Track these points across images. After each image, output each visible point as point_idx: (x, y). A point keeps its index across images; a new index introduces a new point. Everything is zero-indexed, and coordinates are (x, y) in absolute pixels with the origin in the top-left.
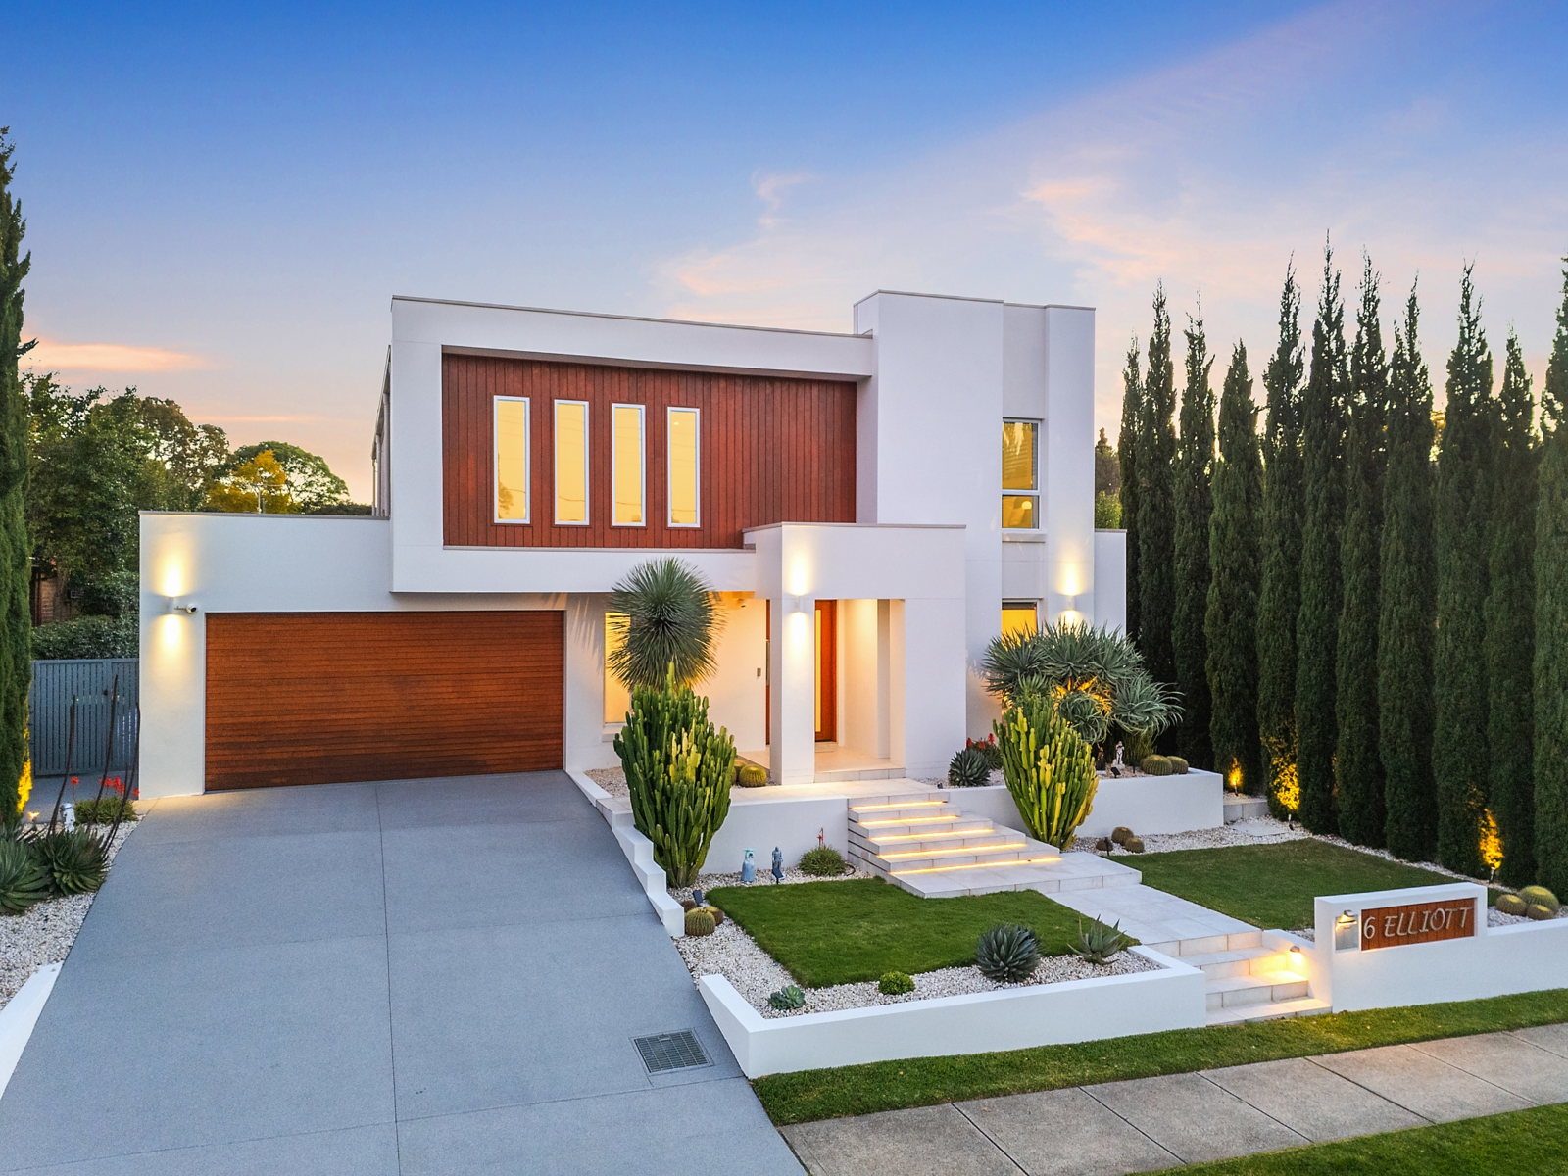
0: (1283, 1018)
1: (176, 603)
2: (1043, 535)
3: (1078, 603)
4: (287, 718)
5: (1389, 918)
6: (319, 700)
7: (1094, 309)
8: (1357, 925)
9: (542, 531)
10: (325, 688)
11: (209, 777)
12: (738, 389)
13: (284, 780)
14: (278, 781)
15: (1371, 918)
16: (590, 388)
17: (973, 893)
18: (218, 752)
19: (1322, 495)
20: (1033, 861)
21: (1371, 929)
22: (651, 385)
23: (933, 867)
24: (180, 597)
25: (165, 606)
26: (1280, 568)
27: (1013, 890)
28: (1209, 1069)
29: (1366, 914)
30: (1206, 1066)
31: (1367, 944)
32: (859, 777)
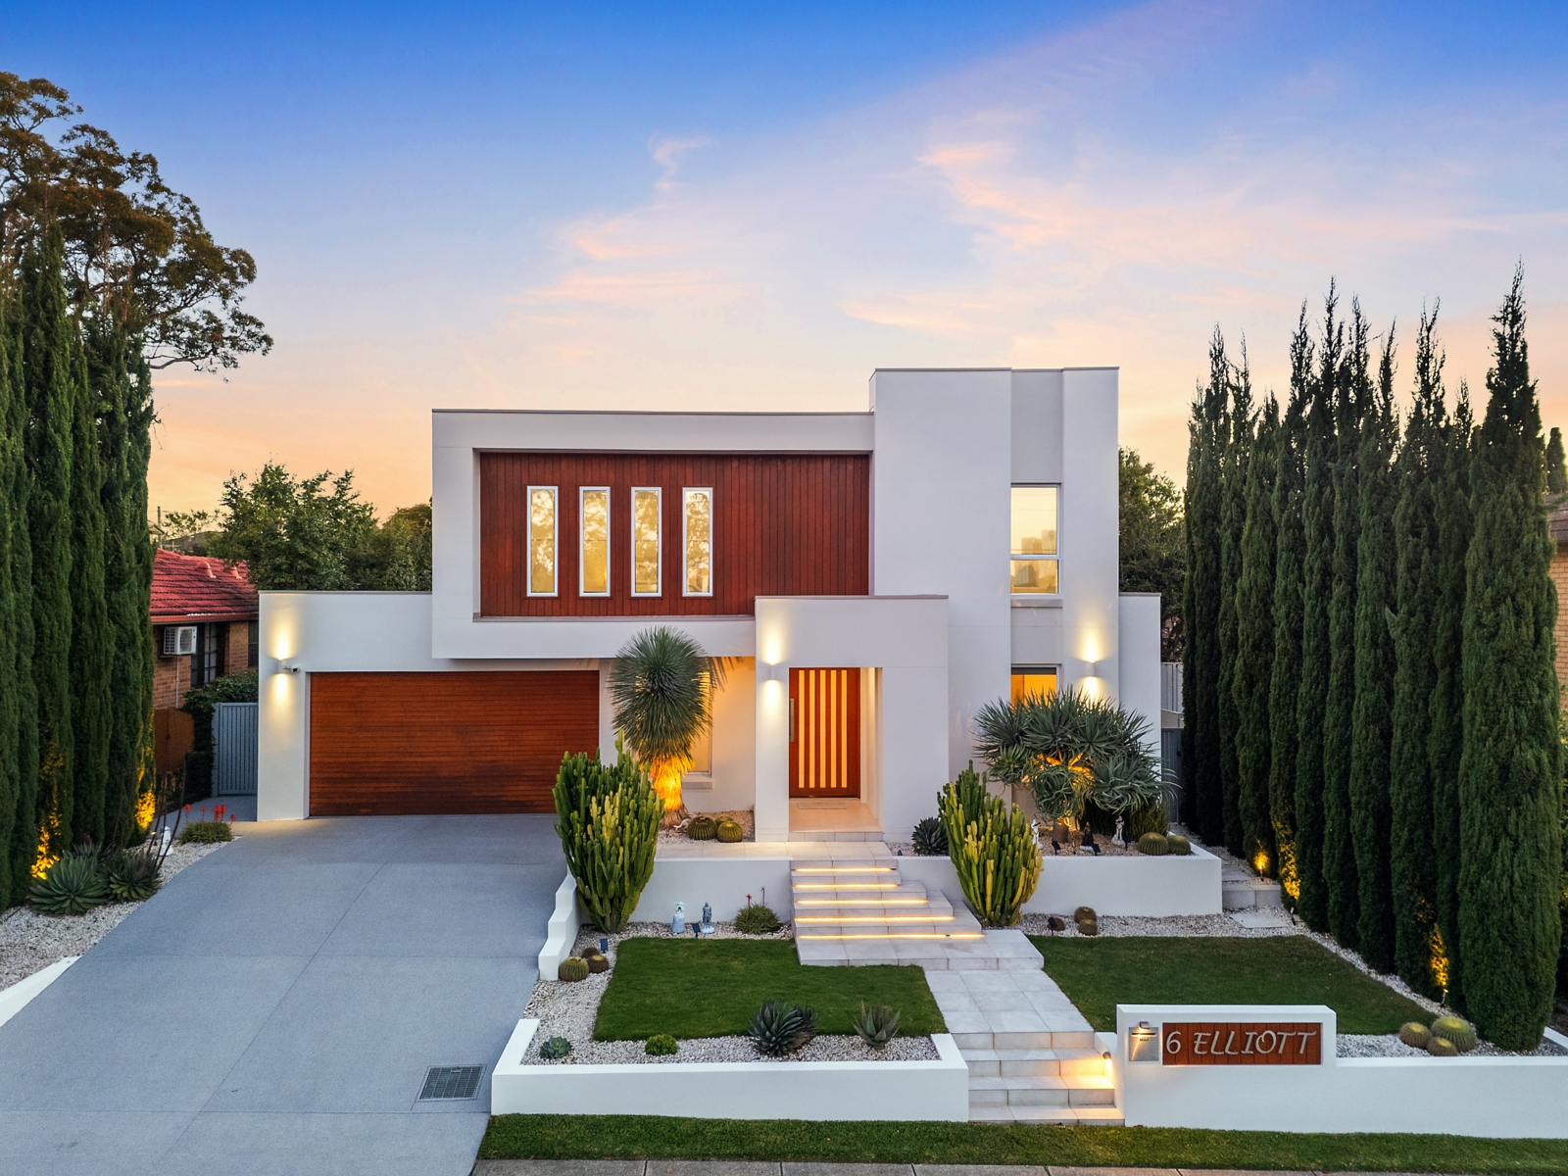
0: (1061, 1124)
1: (284, 664)
2: (1060, 601)
3: (1097, 670)
4: (372, 759)
5: (1200, 1035)
6: (395, 744)
7: (1117, 368)
8: (1157, 1039)
9: (569, 603)
10: (401, 734)
11: (313, 805)
12: (750, 468)
13: (369, 810)
14: (363, 810)
15: (1177, 1032)
16: (612, 475)
17: (852, 964)
18: (320, 785)
19: (1316, 566)
20: (952, 936)
21: (1176, 1044)
22: (666, 470)
23: (841, 934)
24: (287, 660)
25: (277, 667)
26: (1286, 641)
27: (896, 964)
28: (929, 1163)
29: (1168, 1028)
30: (927, 1160)
31: (1169, 1059)
32: (834, 838)
